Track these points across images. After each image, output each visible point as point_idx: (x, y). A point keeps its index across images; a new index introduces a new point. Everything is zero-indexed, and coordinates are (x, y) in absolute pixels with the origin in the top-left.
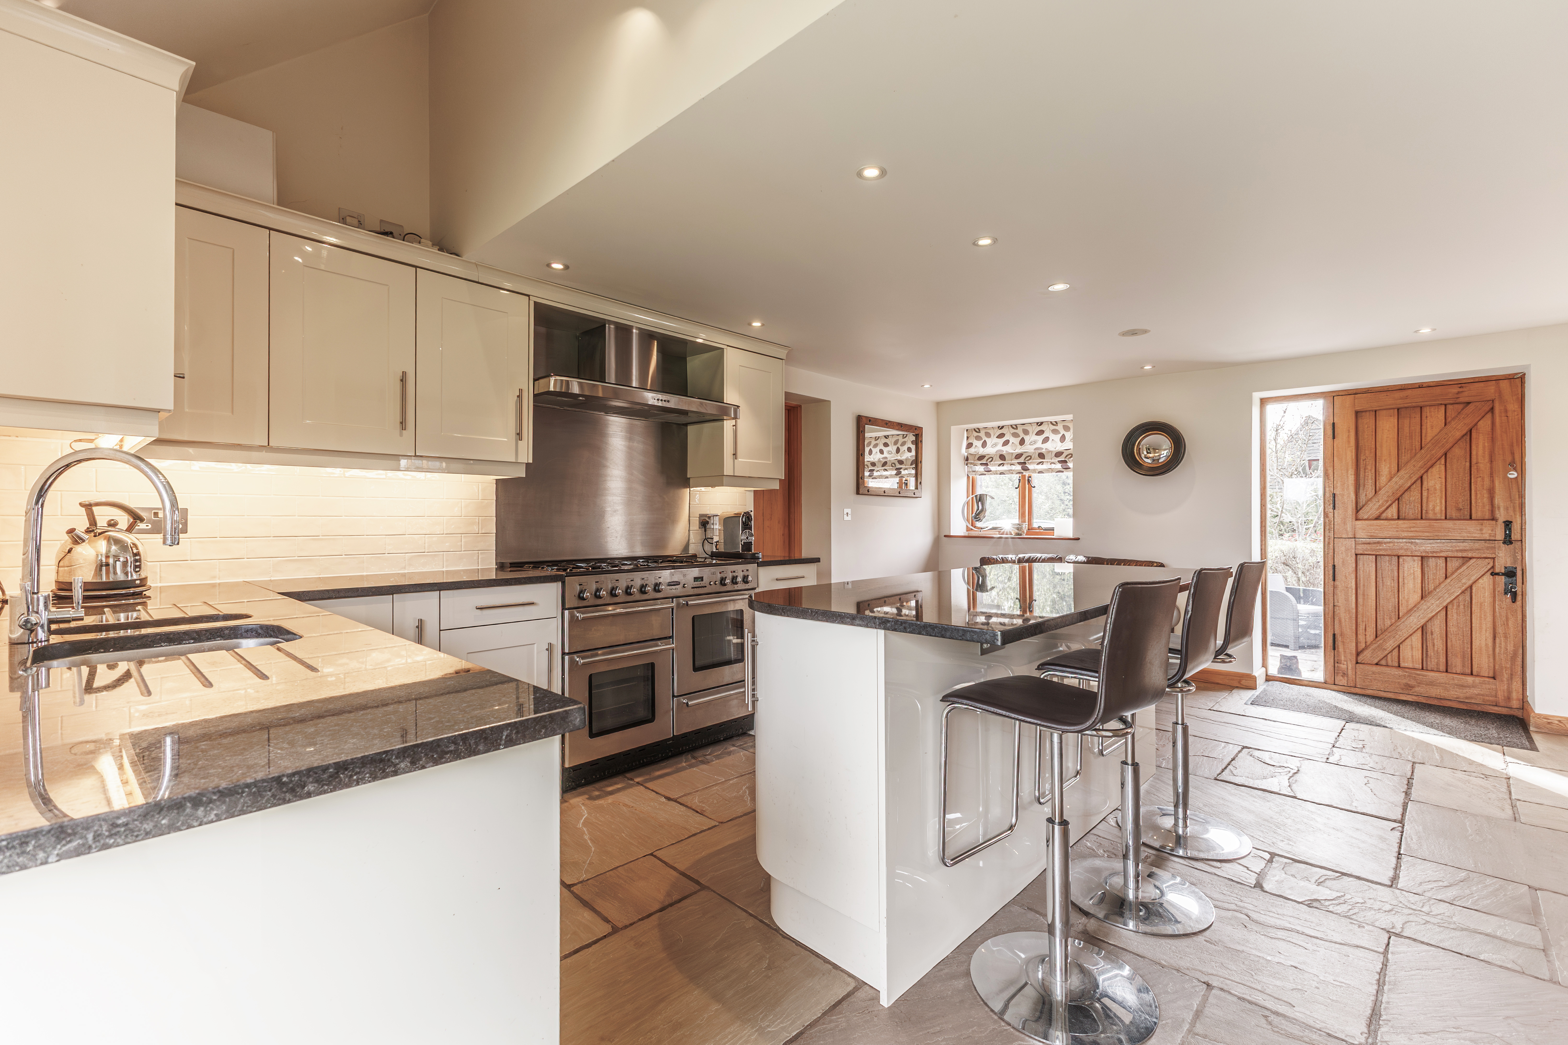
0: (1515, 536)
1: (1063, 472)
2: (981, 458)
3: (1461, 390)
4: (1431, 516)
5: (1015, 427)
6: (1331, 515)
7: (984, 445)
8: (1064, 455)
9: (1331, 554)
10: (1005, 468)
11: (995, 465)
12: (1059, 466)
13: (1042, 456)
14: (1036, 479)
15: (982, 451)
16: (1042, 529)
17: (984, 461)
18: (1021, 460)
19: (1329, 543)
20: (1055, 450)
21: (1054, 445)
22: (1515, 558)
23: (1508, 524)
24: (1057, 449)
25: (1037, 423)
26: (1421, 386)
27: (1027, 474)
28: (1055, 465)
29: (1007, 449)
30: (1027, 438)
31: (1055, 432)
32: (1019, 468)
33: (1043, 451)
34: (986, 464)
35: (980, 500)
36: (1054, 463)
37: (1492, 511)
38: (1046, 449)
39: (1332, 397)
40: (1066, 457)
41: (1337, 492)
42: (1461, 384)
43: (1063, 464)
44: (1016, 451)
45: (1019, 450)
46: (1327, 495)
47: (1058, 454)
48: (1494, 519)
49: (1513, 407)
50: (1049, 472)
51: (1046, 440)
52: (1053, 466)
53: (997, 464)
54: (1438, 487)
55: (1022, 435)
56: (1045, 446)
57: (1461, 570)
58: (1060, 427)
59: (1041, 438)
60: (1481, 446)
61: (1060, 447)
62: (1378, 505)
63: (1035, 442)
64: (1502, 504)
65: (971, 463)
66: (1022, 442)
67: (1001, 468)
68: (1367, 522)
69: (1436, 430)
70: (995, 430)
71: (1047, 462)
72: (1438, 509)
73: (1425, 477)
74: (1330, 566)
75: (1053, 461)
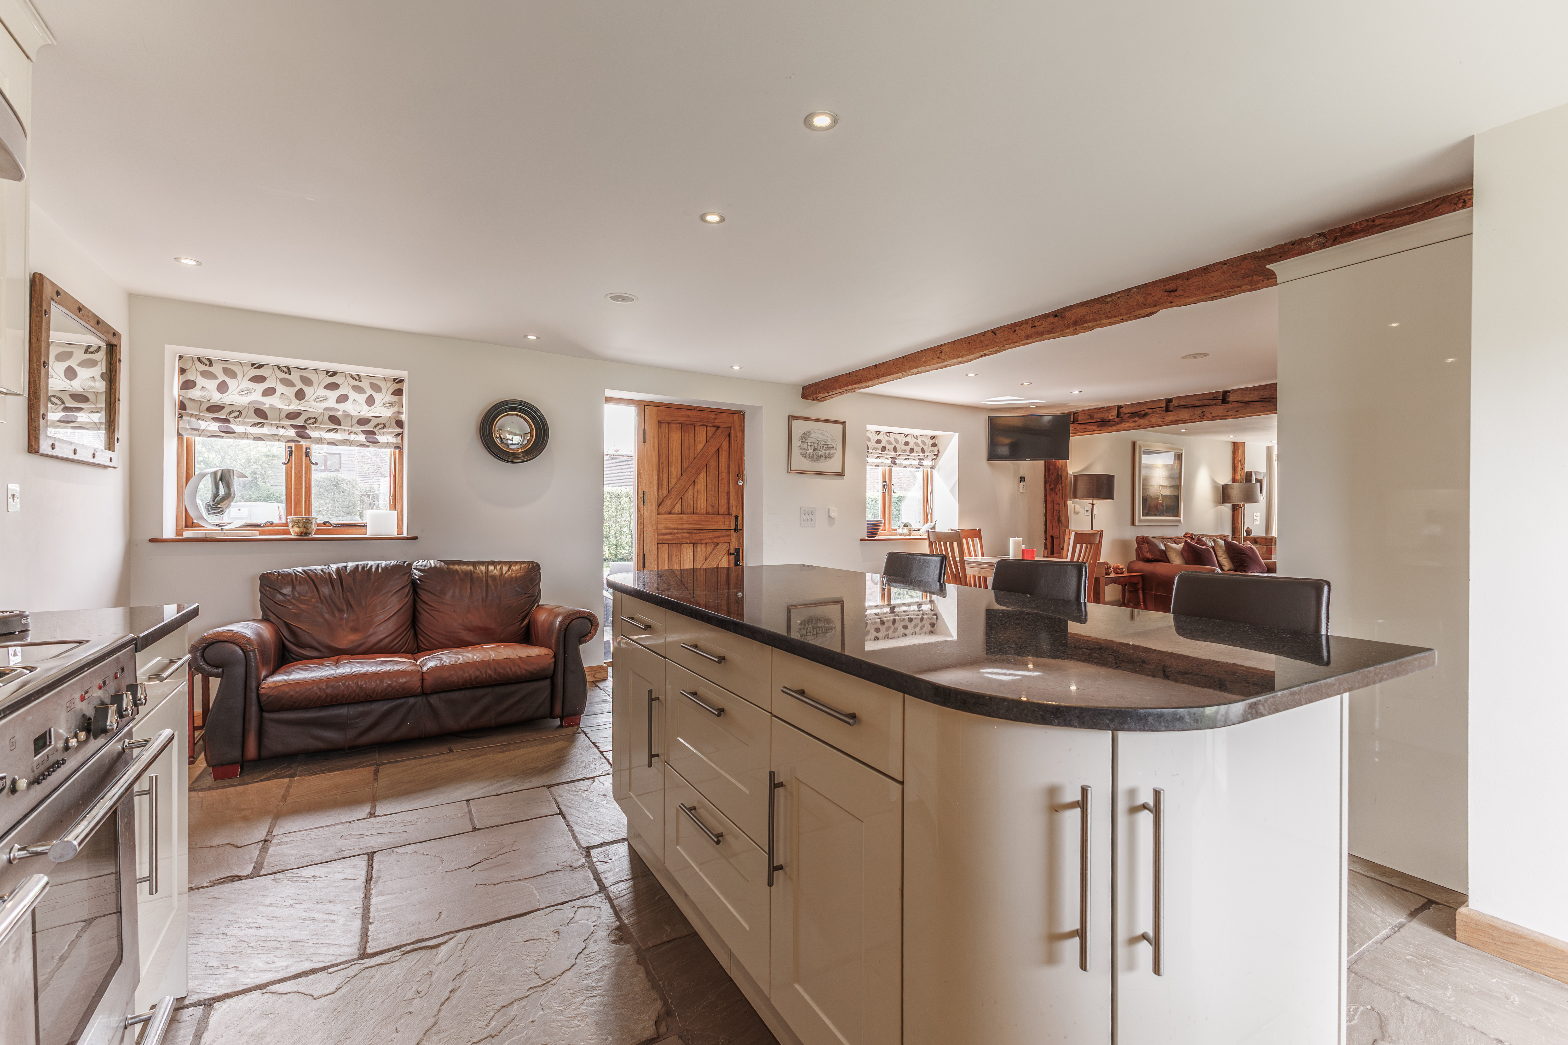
0: (739, 527)
1: (368, 446)
2: (214, 408)
3: (716, 417)
4: (698, 511)
5: (286, 370)
6: (642, 510)
7: (223, 388)
8: (372, 423)
9: (642, 544)
10: (265, 430)
11: (244, 424)
12: (362, 438)
13: (334, 420)
14: (318, 452)
15: (217, 398)
16: (331, 525)
17: (222, 415)
18: (299, 422)
19: (640, 535)
20: (359, 414)
21: (356, 407)
22: (739, 542)
23: (736, 517)
24: (362, 413)
25: (327, 372)
26: (695, 409)
27: (304, 443)
28: (355, 436)
29: (268, 402)
30: (308, 390)
31: (358, 389)
32: (292, 433)
33: (339, 414)
34: (227, 421)
35: (221, 479)
36: (356, 434)
37: (729, 509)
38: (344, 411)
39: (643, 406)
40: (375, 427)
41: (646, 491)
42: (718, 412)
43: (369, 436)
44: (291, 407)
45: (295, 406)
46: (640, 491)
47: (363, 421)
48: (729, 514)
49: (739, 434)
50: (347, 445)
51: (343, 399)
52: (352, 437)
53: (249, 422)
54: (702, 488)
55: (299, 385)
56: (341, 407)
57: (714, 553)
58: (364, 384)
59: (334, 395)
60: (723, 460)
61: (366, 412)
62: (670, 501)
63: (324, 399)
64: (734, 504)
65: (191, 415)
66: (300, 395)
67: (257, 430)
68: (665, 516)
69: (702, 445)
70: (246, 369)
71: (345, 430)
72: (702, 507)
73: (696, 481)
74: (641, 554)
75: (354, 429)
